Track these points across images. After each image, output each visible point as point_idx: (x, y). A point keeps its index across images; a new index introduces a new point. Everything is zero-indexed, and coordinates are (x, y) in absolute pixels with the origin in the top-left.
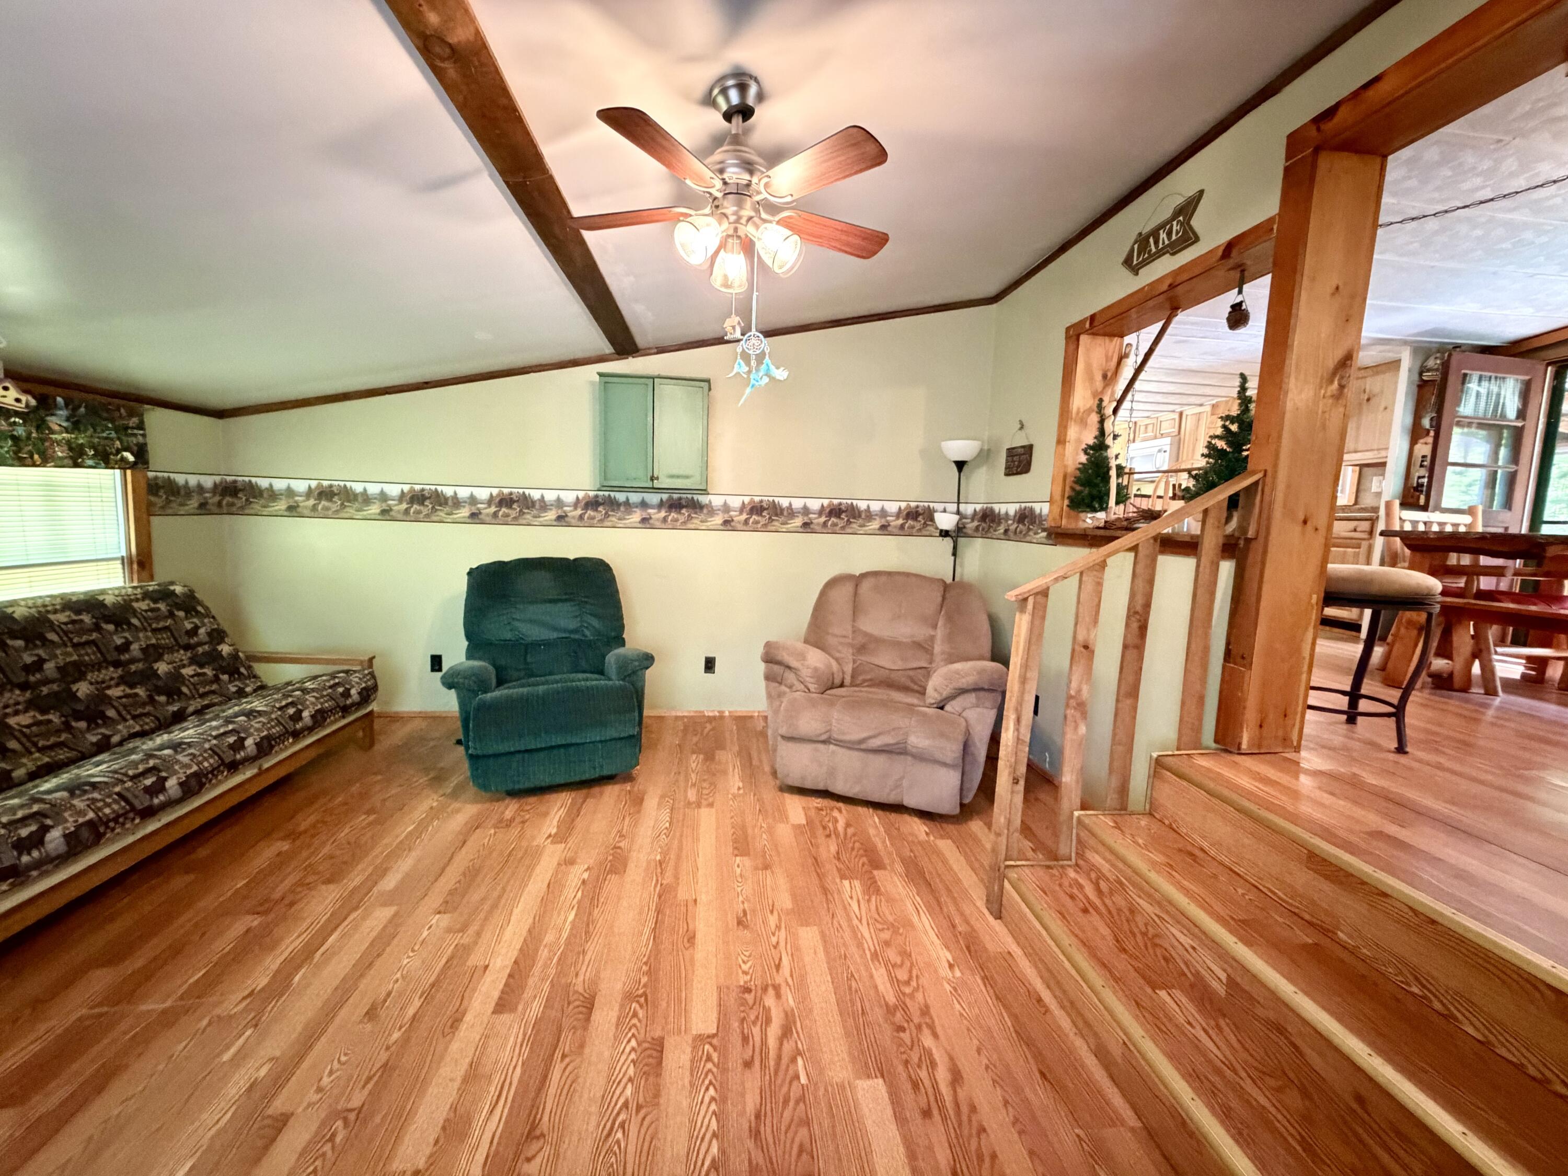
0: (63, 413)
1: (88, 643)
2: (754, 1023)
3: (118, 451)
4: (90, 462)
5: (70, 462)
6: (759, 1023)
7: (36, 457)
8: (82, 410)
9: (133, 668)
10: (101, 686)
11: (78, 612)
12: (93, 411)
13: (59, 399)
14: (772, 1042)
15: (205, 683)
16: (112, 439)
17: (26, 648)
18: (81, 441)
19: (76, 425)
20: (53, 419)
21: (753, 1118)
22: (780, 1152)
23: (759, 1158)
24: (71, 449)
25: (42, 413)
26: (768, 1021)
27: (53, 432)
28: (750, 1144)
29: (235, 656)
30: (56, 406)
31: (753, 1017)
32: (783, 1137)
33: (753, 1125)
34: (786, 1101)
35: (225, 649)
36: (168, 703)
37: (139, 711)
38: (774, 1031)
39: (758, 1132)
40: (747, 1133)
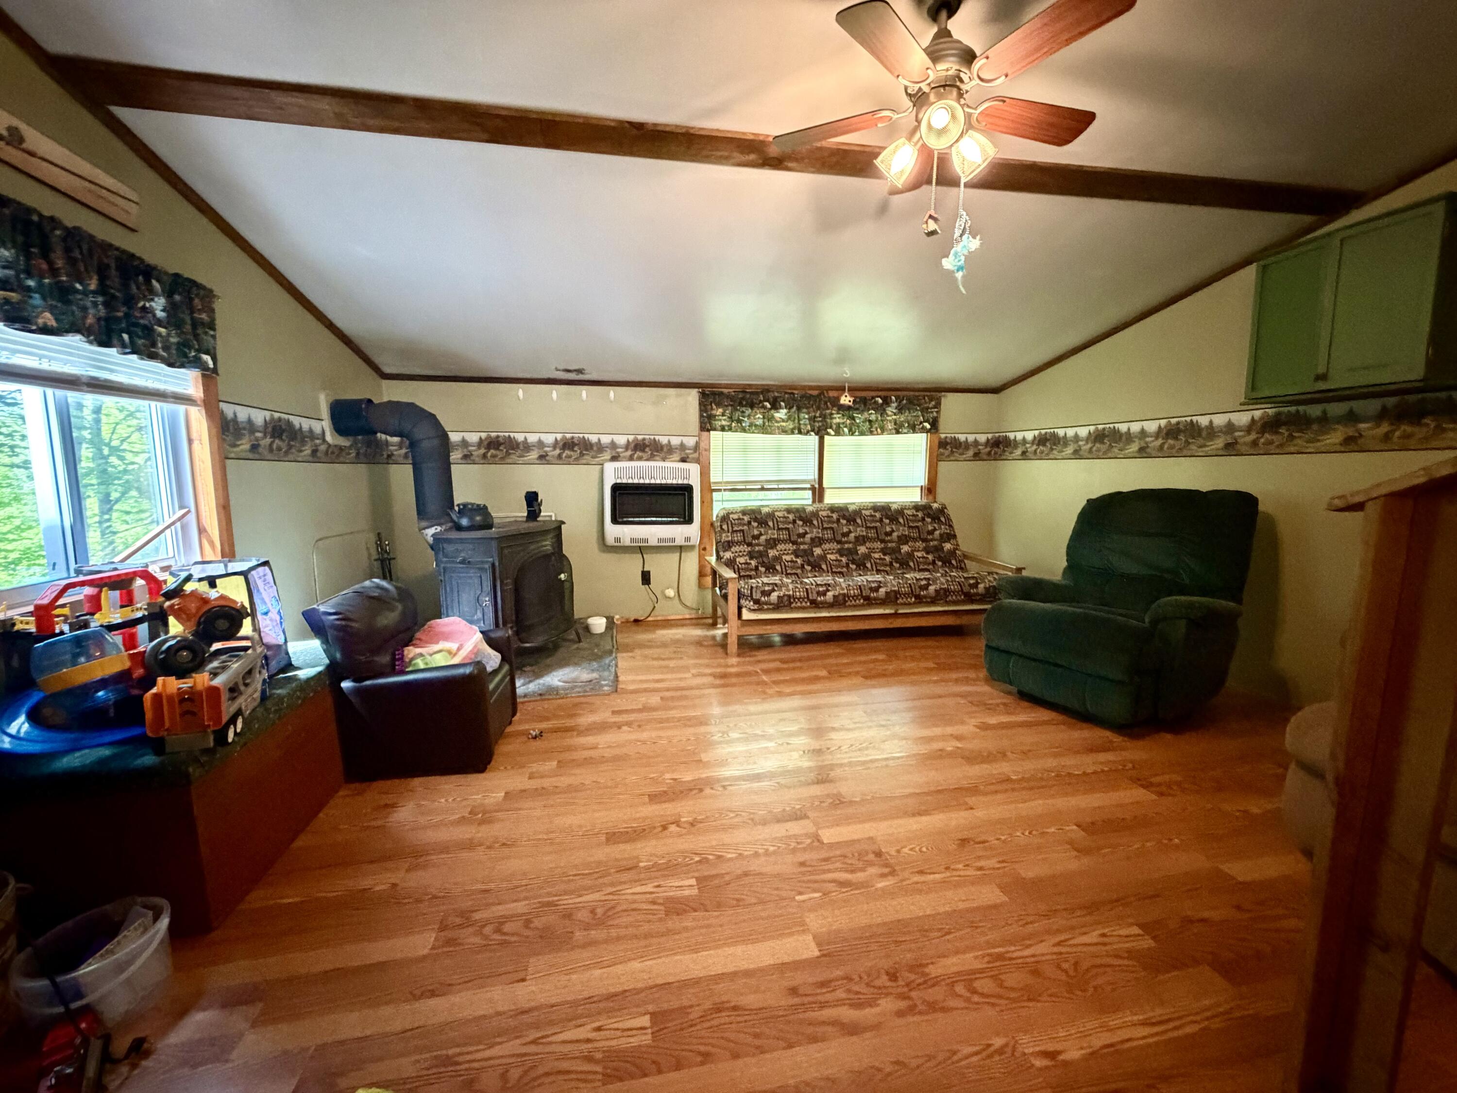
0: (894, 405)
1: (873, 528)
2: (849, 991)
3: (921, 423)
4: (905, 431)
5: (894, 431)
6: (851, 996)
7: (879, 430)
8: (905, 402)
9: (890, 545)
10: (872, 550)
11: (875, 511)
12: (910, 401)
13: (893, 398)
14: (828, 1013)
15: (925, 563)
16: (918, 416)
17: (846, 525)
18: (902, 419)
19: (900, 410)
20: (889, 409)
21: (733, 1004)
22: (703, 1033)
23: (695, 1014)
24: (895, 424)
25: (885, 406)
26: (858, 1005)
27: (888, 416)
28: (708, 1005)
29: (953, 553)
30: (891, 401)
31: (856, 988)
32: (716, 1035)
33: (728, 1005)
34: (756, 1036)
35: (948, 546)
36: (899, 569)
37: (882, 568)
38: (847, 1014)
39: (719, 1010)
40: (717, 1000)
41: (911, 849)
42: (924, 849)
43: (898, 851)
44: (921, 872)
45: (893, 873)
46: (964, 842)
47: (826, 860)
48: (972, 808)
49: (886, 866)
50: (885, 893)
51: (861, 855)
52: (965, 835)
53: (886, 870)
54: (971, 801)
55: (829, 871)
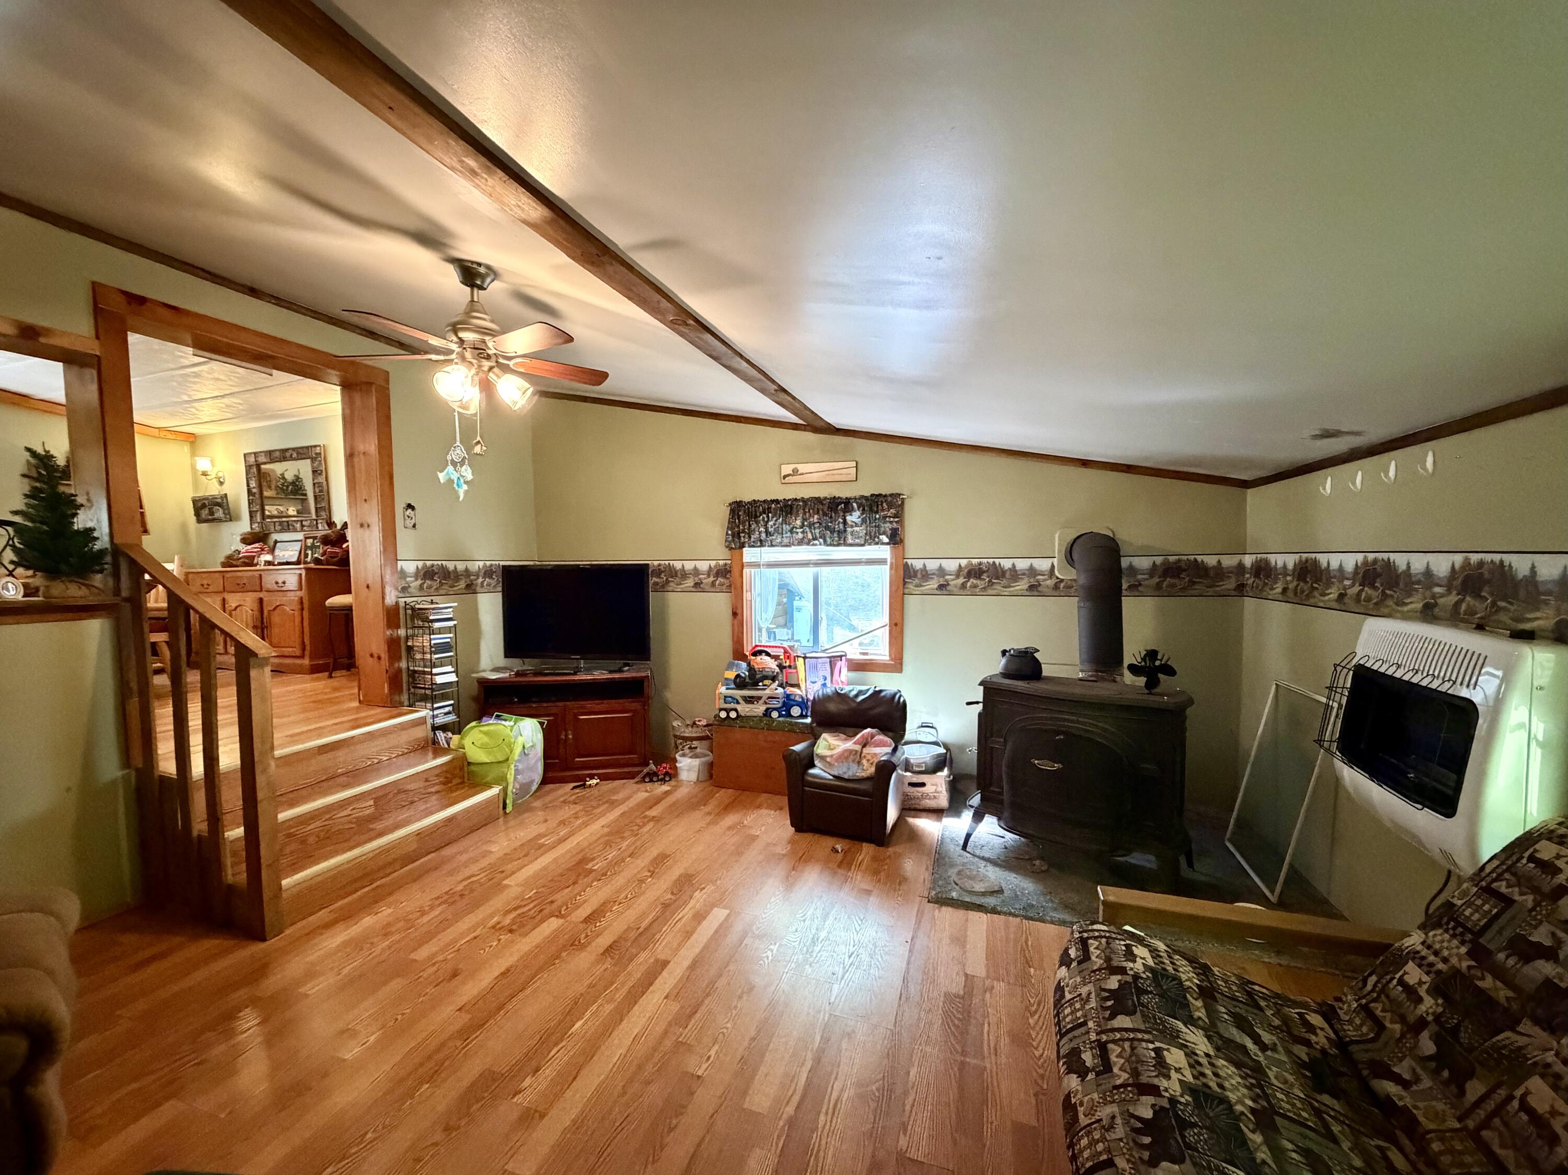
41: (491, 947)
42: (482, 952)
43: (499, 940)
44: (475, 938)
45: (493, 927)
46: (455, 974)
47: (541, 911)
48: (460, 1010)
49: (500, 929)
50: (492, 916)
51: (522, 925)
52: (455, 982)
53: (499, 926)
54: (465, 1017)
55: (535, 907)
